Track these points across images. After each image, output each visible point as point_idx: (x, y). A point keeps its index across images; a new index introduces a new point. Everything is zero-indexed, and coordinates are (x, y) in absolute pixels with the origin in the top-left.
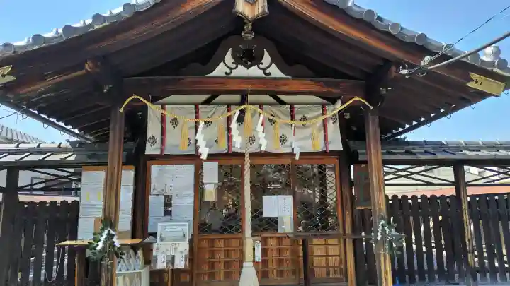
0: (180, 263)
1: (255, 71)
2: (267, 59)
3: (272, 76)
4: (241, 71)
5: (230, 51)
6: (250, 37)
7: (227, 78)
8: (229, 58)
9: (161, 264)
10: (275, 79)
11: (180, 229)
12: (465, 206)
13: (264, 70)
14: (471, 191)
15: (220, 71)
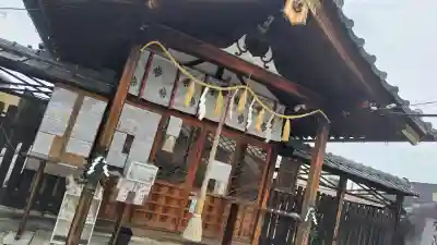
0: (138, 201)
1: (257, 61)
2: (269, 55)
3: (269, 70)
4: (248, 56)
5: (244, 36)
6: (264, 31)
7: (236, 58)
8: (242, 41)
9: (122, 197)
10: (270, 73)
11: (149, 171)
12: (340, 207)
13: (265, 62)
14: (347, 197)
15: (232, 49)
